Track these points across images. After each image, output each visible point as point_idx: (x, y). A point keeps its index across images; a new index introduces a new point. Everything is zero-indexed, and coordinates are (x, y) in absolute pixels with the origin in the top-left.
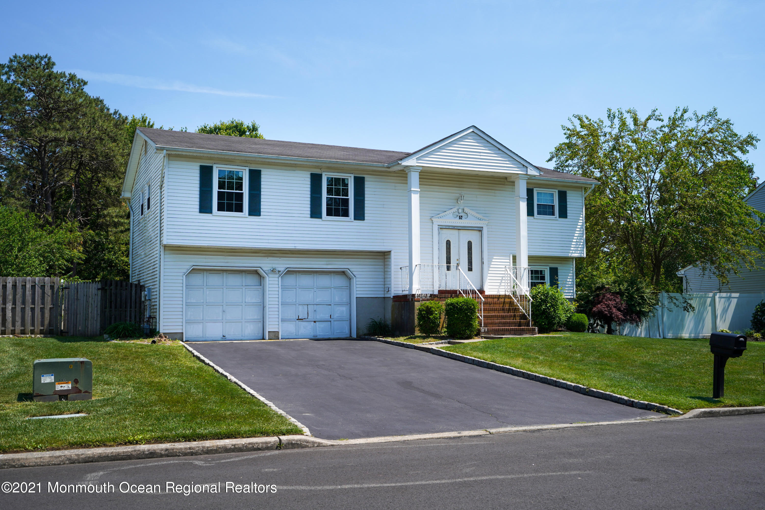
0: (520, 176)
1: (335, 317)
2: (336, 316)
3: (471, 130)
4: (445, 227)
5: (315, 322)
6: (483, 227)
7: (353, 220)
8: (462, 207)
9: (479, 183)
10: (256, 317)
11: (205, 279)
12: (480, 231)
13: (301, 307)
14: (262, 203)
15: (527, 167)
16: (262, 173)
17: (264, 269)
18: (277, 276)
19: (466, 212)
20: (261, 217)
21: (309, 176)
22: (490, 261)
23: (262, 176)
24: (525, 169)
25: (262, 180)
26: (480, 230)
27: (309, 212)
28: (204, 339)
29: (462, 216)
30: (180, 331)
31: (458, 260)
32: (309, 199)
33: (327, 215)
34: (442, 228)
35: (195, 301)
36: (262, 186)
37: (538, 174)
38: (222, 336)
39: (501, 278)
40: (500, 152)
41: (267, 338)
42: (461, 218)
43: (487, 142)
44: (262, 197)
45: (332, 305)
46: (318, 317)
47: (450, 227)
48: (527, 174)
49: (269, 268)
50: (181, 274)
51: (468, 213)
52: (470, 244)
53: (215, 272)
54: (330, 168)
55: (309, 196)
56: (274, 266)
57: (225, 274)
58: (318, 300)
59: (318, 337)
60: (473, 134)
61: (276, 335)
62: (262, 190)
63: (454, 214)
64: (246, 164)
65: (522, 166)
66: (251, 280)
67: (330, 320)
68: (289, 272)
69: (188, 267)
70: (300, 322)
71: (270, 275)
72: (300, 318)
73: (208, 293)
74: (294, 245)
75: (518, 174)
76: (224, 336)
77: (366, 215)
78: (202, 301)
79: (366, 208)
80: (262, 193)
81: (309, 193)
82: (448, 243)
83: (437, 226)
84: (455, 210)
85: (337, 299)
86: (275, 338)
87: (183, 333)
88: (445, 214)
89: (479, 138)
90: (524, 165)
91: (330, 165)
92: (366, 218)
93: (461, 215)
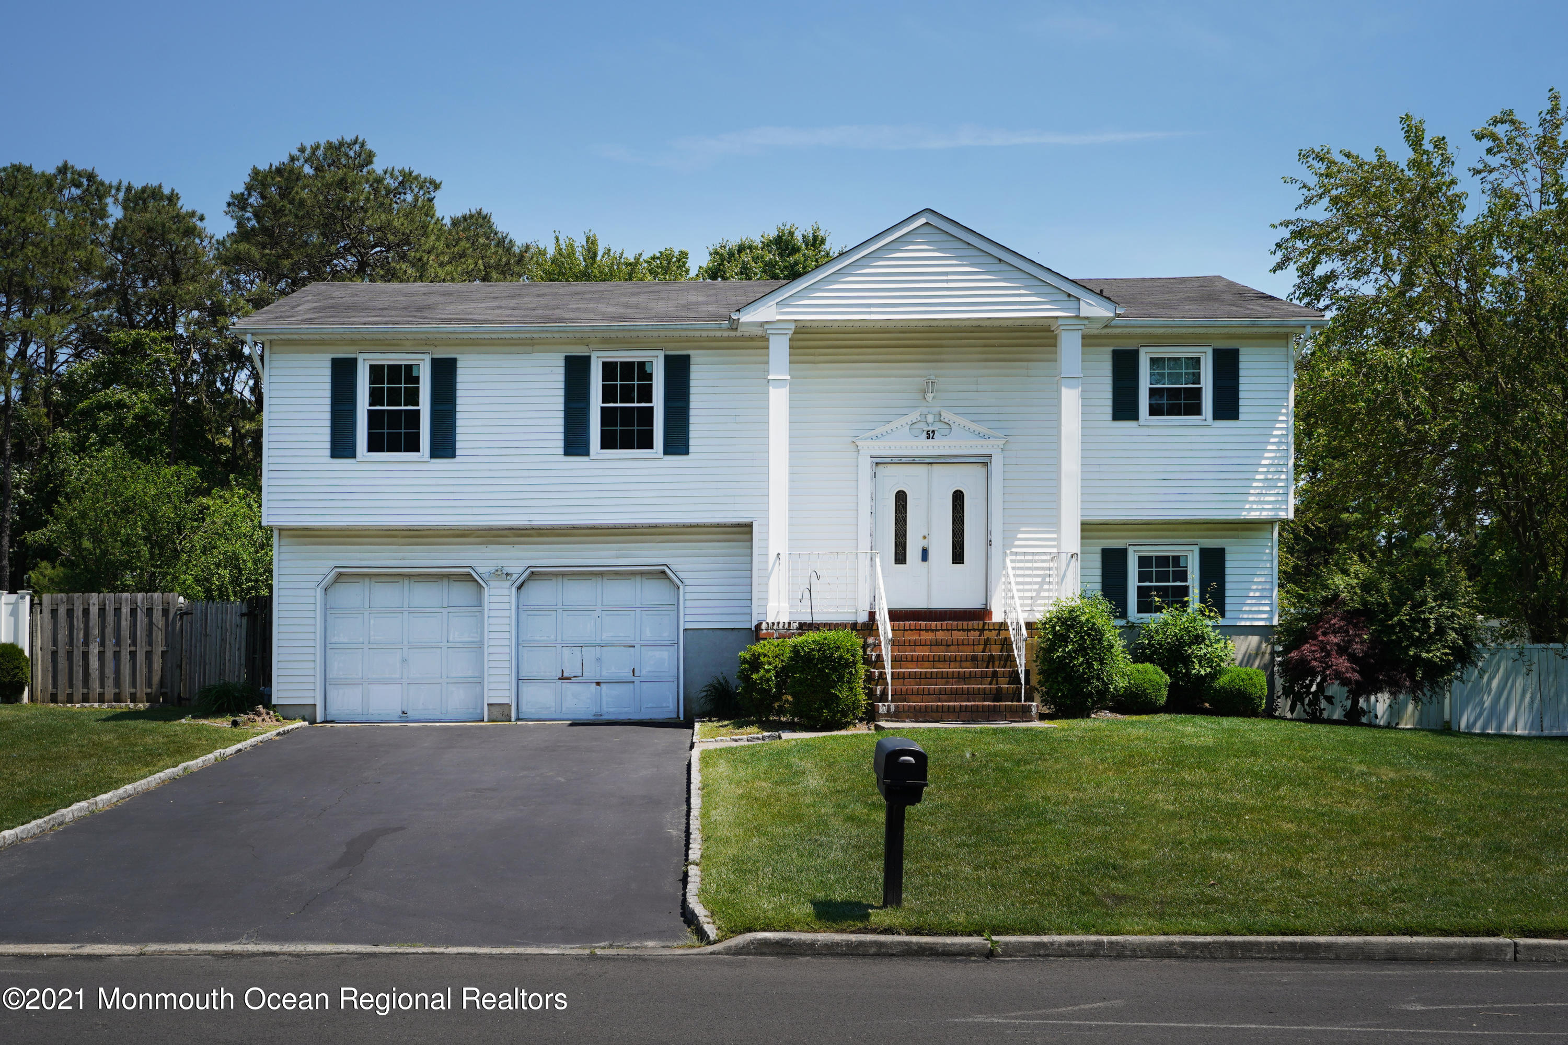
0: (1060, 322)
1: (644, 672)
2: (646, 670)
3: (922, 221)
4: (889, 460)
5: (598, 684)
6: (991, 456)
7: (662, 455)
8: (936, 410)
9: (985, 346)
10: (470, 674)
11: (367, 593)
12: (986, 464)
13: (566, 651)
14: (458, 430)
15: (1078, 299)
16: (459, 364)
17: (480, 570)
18: (508, 584)
19: (946, 420)
20: (457, 459)
21: (562, 363)
22: (1009, 539)
23: (459, 371)
24: (1073, 304)
25: (459, 379)
26: (984, 462)
27: (561, 444)
28: (364, 719)
29: (933, 432)
30: (311, 702)
31: (925, 537)
32: (562, 414)
33: (603, 447)
34: (879, 463)
35: (346, 640)
36: (459, 393)
37: (1111, 315)
38: (400, 713)
39: (1039, 580)
40: (1003, 267)
41: (486, 719)
42: (930, 435)
43: (965, 246)
44: (458, 415)
45: (637, 646)
46: (606, 673)
47: (904, 460)
48: (1077, 317)
49: (488, 569)
50: (314, 585)
51: (950, 423)
52: (958, 498)
53: (388, 579)
54: (608, 342)
55: (562, 407)
56: (500, 563)
57: (406, 582)
58: (606, 636)
59: (603, 718)
60: (927, 229)
61: (506, 713)
62: (459, 401)
63: (915, 426)
64: (425, 348)
65: (1065, 298)
66: (460, 593)
67: (633, 679)
68: (534, 575)
69: (326, 571)
70: (564, 685)
71: (492, 584)
72: (565, 675)
73: (372, 622)
74: (526, 518)
75: (1057, 318)
76: (403, 713)
77: (691, 442)
78: (361, 640)
79: (692, 427)
80: (458, 408)
81: (562, 400)
82: (901, 498)
83: (869, 459)
84: (914, 416)
85: (648, 634)
86: (503, 718)
87: (315, 705)
88: (888, 427)
89: (944, 237)
90: (1069, 295)
91: (606, 335)
92: (691, 449)
93: (931, 428)
